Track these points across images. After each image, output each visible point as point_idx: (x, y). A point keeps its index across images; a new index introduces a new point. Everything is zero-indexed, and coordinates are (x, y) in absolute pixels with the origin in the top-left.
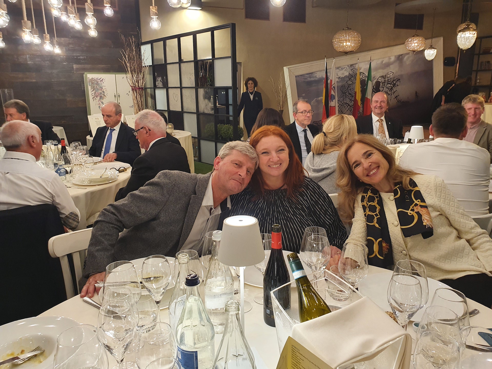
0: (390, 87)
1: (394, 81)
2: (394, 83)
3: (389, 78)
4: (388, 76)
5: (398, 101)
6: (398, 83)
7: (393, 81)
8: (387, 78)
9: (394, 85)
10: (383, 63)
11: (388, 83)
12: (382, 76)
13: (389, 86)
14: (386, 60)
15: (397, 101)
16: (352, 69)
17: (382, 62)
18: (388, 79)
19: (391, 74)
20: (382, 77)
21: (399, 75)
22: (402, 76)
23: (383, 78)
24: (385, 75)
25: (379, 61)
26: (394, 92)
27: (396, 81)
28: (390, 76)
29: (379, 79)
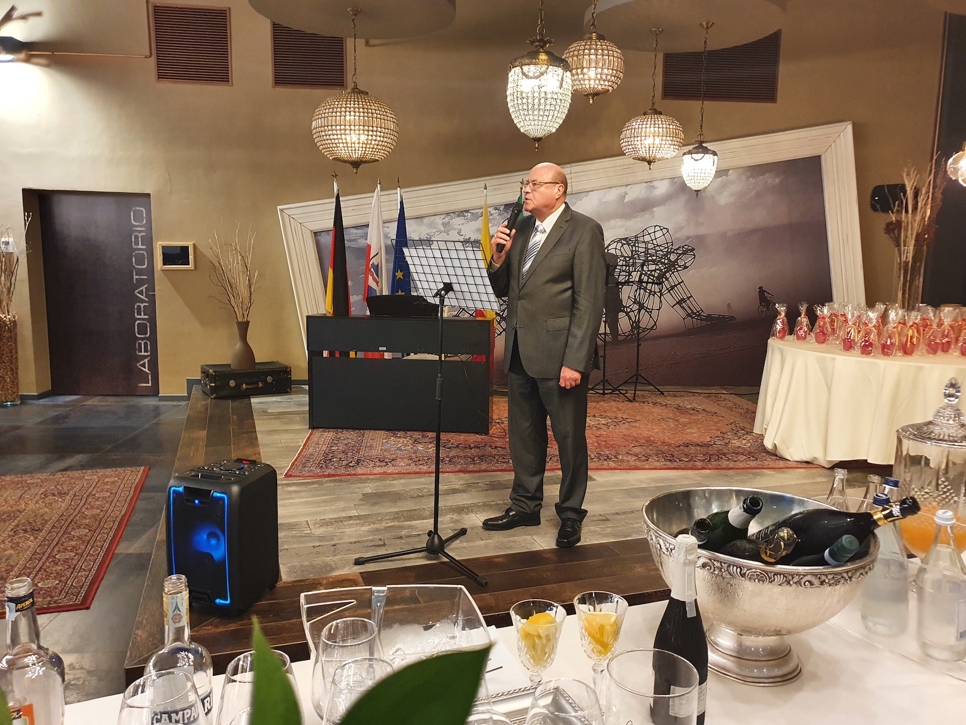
5: (689, 315)
7: (666, 255)
8: (643, 245)
9: (672, 266)
10: (625, 201)
11: (647, 260)
12: (625, 239)
14: (635, 193)
17: (624, 197)
18: (647, 249)
20: (626, 241)
21: (688, 238)
22: (700, 239)
23: (629, 244)
24: (636, 237)
25: (612, 196)
27: (680, 254)
28: (656, 239)
29: (614, 246)
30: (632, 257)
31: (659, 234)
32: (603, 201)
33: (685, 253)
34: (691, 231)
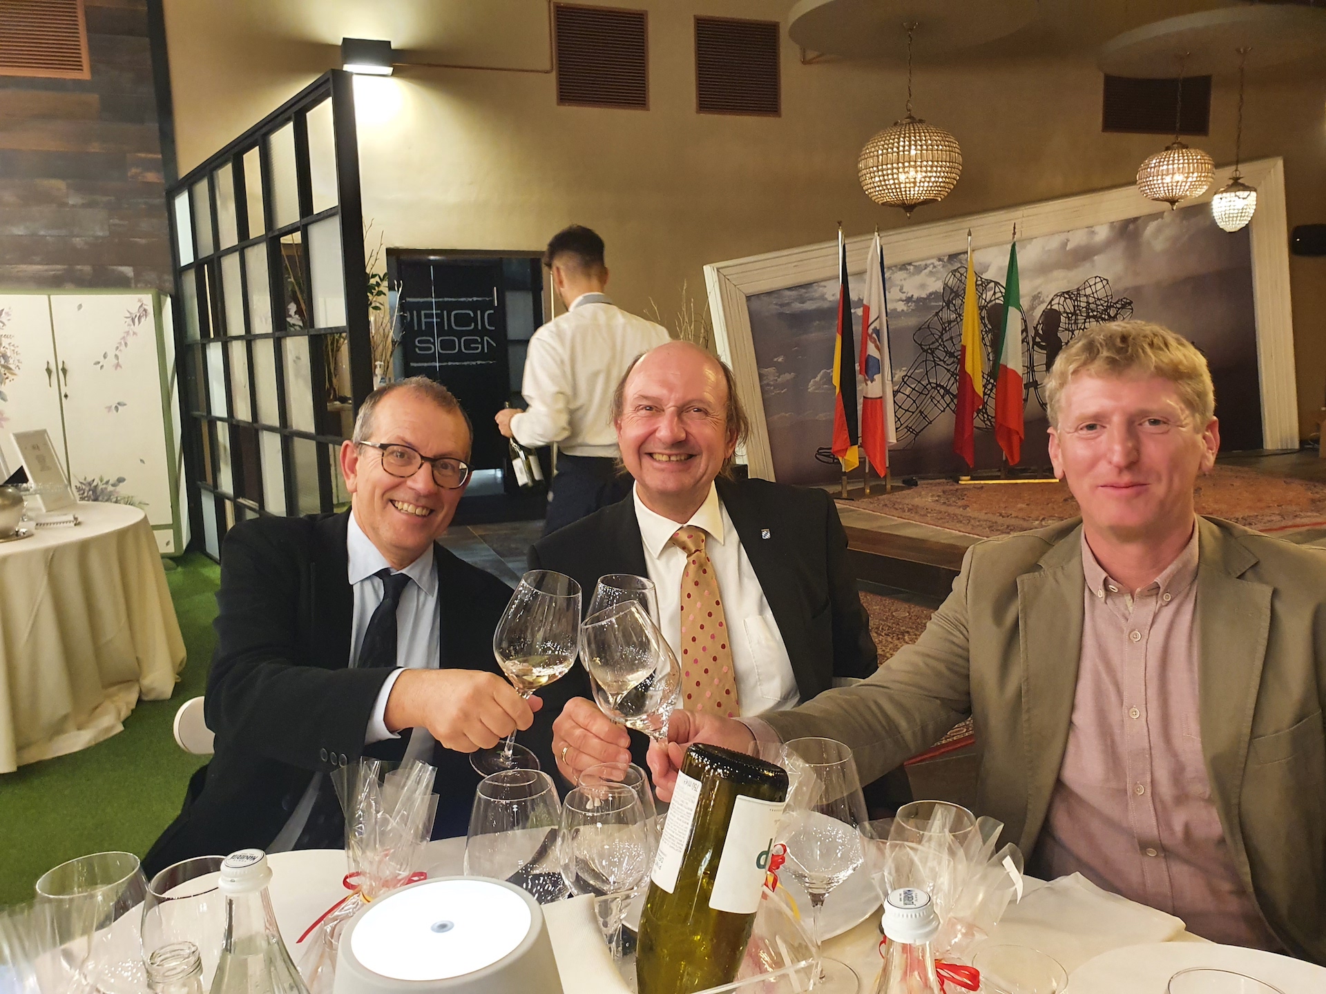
1: (1109, 307)
2: (1109, 315)
4: (1088, 291)
7: (1106, 310)
8: (1084, 299)
10: (1068, 248)
11: (1088, 317)
12: (1067, 293)
14: (1078, 239)
16: (955, 271)
17: (1066, 244)
18: (1088, 303)
21: (1126, 289)
22: (1137, 290)
23: (1071, 298)
24: (1078, 290)
25: (1055, 243)
27: (1119, 309)
28: (1096, 291)
29: (1056, 301)
30: (1074, 313)
31: (1099, 286)
32: (1047, 249)
33: (1123, 307)
34: (1129, 282)
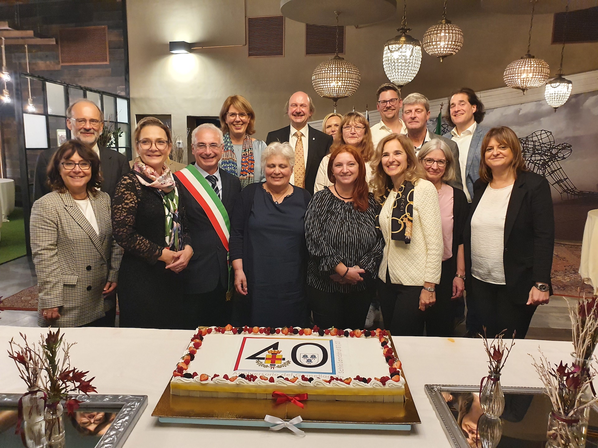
0: (540, 160)
1: (553, 148)
2: (551, 153)
3: (537, 144)
4: (535, 139)
5: (565, 191)
6: (566, 153)
7: (549, 150)
8: (532, 143)
9: (553, 157)
10: (520, 114)
11: (534, 153)
13: (538, 158)
15: (561, 190)
17: (519, 111)
18: (535, 146)
19: (545, 135)
21: (566, 138)
22: (576, 138)
24: (527, 137)
25: (511, 111)
26: (553, 172)
27: (560, 150)
28: (541, 139)
33: (564, 148)
34: (570, 133)
